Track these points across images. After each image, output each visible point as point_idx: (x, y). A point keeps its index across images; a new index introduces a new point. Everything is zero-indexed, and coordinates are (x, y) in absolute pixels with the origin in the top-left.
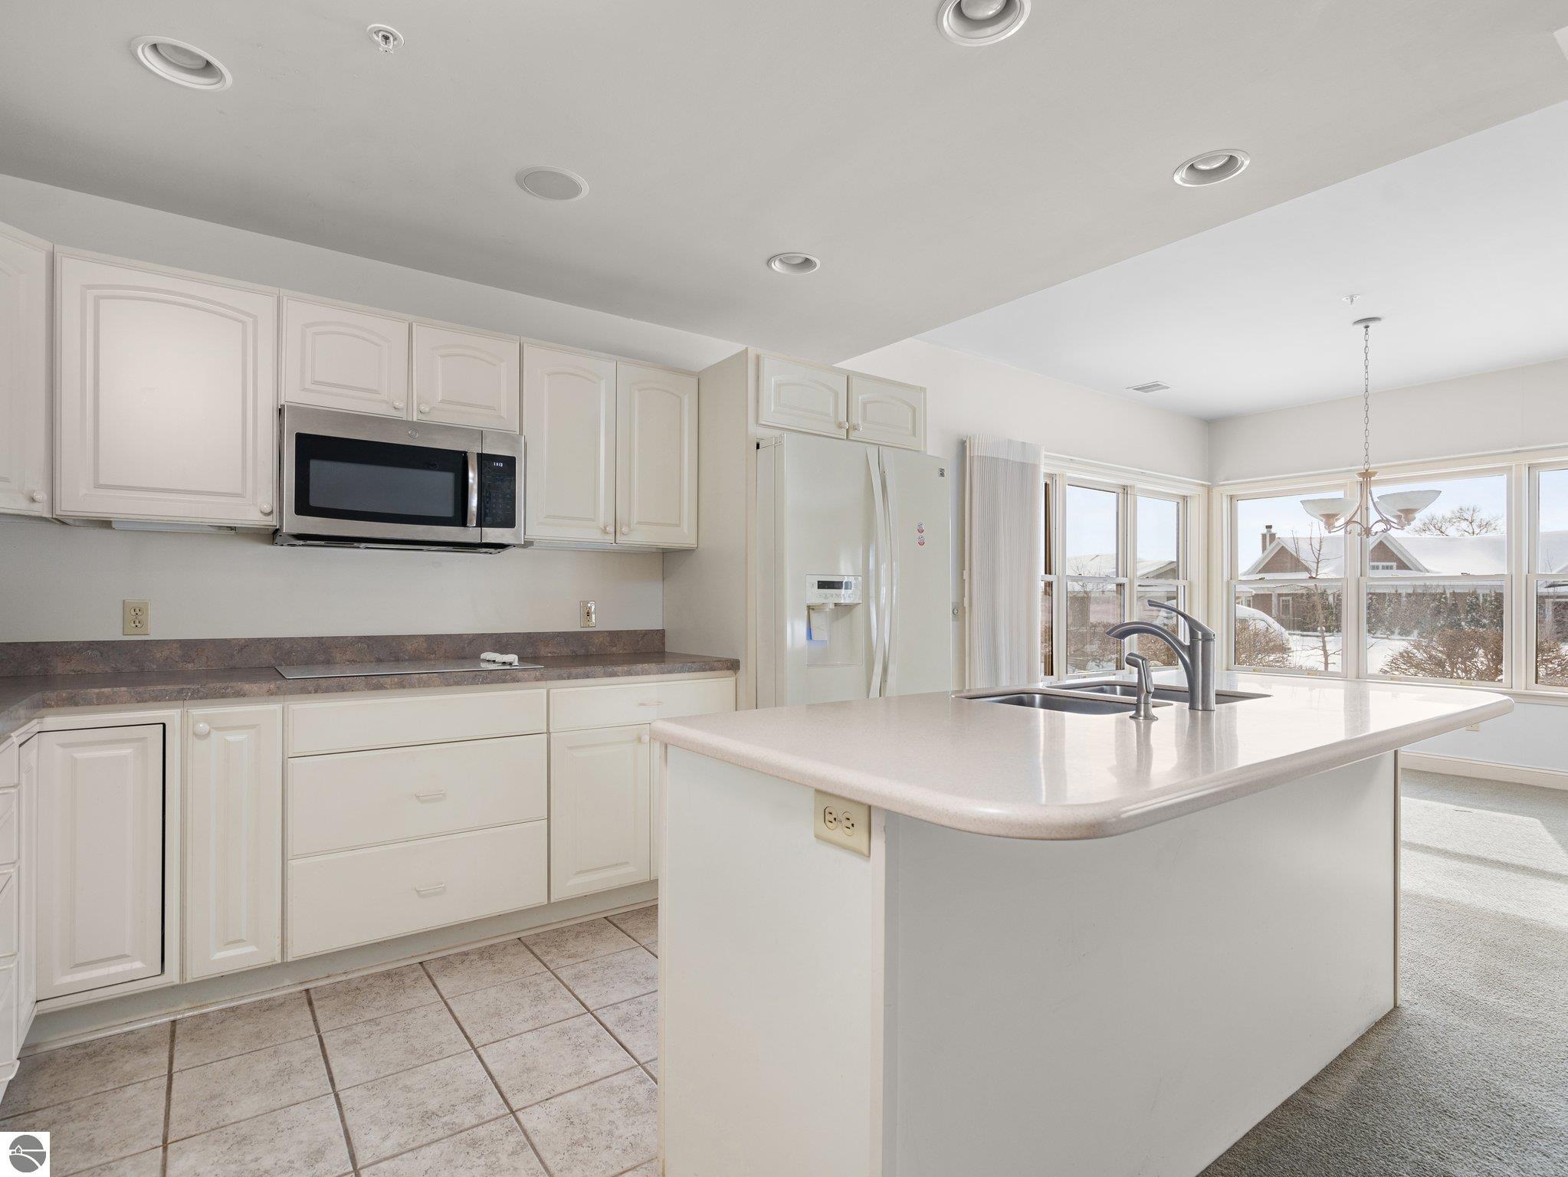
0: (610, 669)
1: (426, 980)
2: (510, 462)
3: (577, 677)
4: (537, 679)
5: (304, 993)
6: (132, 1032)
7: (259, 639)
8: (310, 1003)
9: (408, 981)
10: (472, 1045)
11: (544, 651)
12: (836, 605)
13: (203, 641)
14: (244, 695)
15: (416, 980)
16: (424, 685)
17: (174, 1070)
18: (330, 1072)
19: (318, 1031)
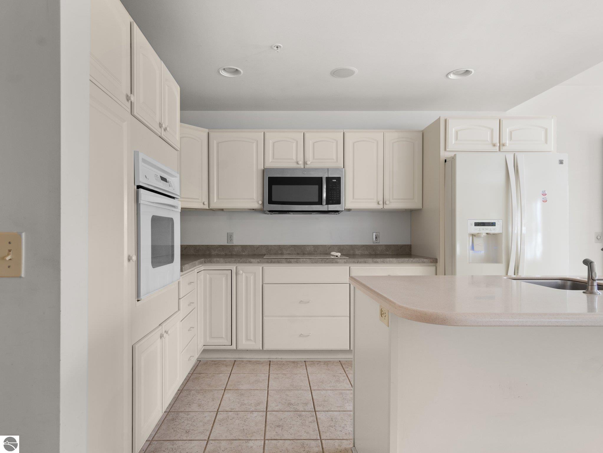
0: (375, 260)
1: (305, 366)
2: (339, 179)
3: (361, 263)
4: (345, 263)
5: (269, 361)
6: (225, 361)
7: (262, 245)
8: (270, 365)
9: (299, 366)
10: (311, 389)
11: (357, 252)
12: (487, 233)
13: (247, 246)
14: (251, 263)
15: (301, 366)
16: (304, 262)
17: (232, 373)
18: (268, 385)
19: (269, 373)
